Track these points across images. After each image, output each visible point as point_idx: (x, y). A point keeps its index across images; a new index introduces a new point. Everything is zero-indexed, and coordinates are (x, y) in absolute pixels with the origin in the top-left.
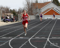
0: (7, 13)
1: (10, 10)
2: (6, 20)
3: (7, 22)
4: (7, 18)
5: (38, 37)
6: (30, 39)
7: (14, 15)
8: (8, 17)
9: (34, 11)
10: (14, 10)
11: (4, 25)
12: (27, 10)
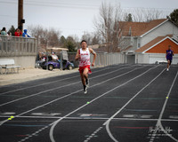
0: (53, 45)
2: (48, 63)
3: (51, 68)
5: (132, 116)
10: (70, 38)
12: (103, 39)
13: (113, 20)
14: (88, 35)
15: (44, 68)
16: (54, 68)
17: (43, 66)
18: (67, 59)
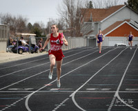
0: (21, 31)
1: (27, 24)
2: (18, 48)
3: (21, 52)
4: (20, 43)
5: (94, 89)
6: (75, 92)
7: (36, 36)
8: (24, 42)
9: (84, 28)
10: (36, 25)
12: (66, 25)
13: (76, 7)
14: (53, 21)
15: (15, 52)
16: (24, 52)
17: (14, 50)
18: (35, 44)
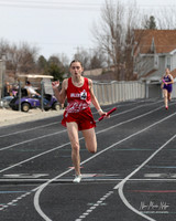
0: (27, 71)
1: (36, 58)
2: (20, 100)
3: (25, 108)
4: (25, 93)
6: (124, 181)
8: (31, 90)
9: (140, 65)
10: (54, 59)
11: (13, 123)
12: (108, 60)
13: (125, 28)
14: (84, 53)
15: (15, 108)
16: (31, 108)
17: (14, 106)
18: (52, 93)
